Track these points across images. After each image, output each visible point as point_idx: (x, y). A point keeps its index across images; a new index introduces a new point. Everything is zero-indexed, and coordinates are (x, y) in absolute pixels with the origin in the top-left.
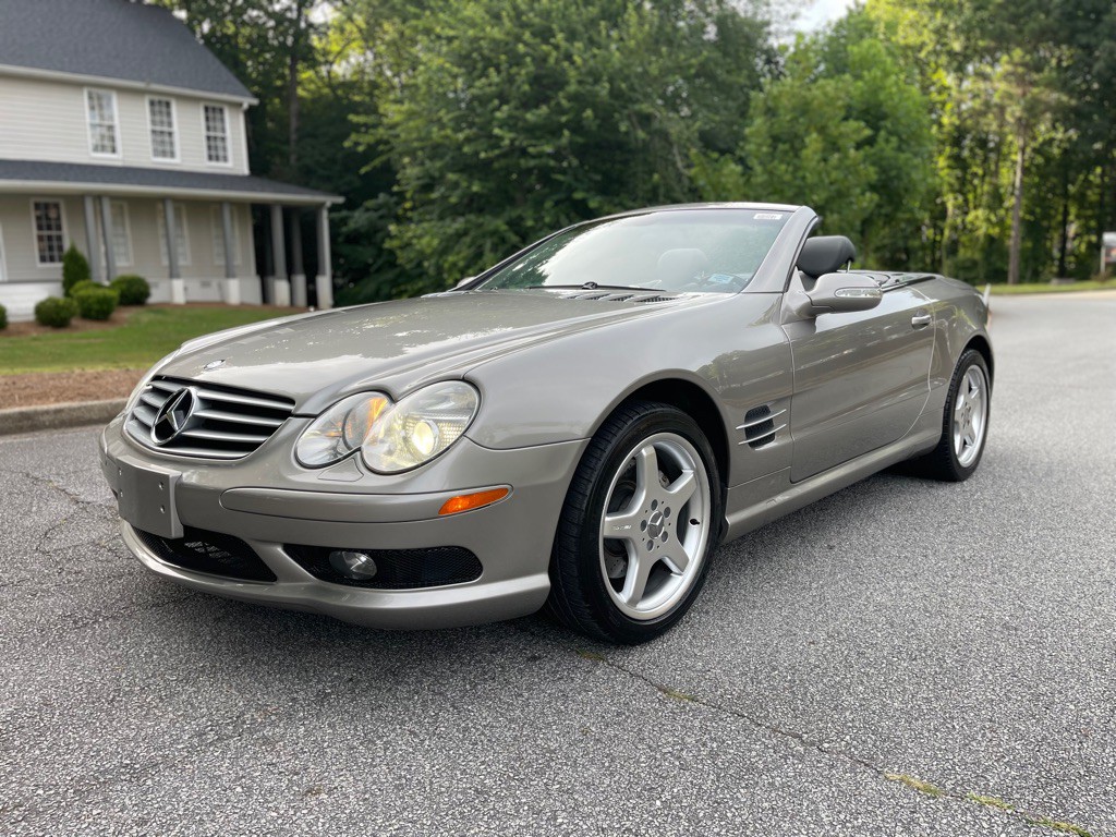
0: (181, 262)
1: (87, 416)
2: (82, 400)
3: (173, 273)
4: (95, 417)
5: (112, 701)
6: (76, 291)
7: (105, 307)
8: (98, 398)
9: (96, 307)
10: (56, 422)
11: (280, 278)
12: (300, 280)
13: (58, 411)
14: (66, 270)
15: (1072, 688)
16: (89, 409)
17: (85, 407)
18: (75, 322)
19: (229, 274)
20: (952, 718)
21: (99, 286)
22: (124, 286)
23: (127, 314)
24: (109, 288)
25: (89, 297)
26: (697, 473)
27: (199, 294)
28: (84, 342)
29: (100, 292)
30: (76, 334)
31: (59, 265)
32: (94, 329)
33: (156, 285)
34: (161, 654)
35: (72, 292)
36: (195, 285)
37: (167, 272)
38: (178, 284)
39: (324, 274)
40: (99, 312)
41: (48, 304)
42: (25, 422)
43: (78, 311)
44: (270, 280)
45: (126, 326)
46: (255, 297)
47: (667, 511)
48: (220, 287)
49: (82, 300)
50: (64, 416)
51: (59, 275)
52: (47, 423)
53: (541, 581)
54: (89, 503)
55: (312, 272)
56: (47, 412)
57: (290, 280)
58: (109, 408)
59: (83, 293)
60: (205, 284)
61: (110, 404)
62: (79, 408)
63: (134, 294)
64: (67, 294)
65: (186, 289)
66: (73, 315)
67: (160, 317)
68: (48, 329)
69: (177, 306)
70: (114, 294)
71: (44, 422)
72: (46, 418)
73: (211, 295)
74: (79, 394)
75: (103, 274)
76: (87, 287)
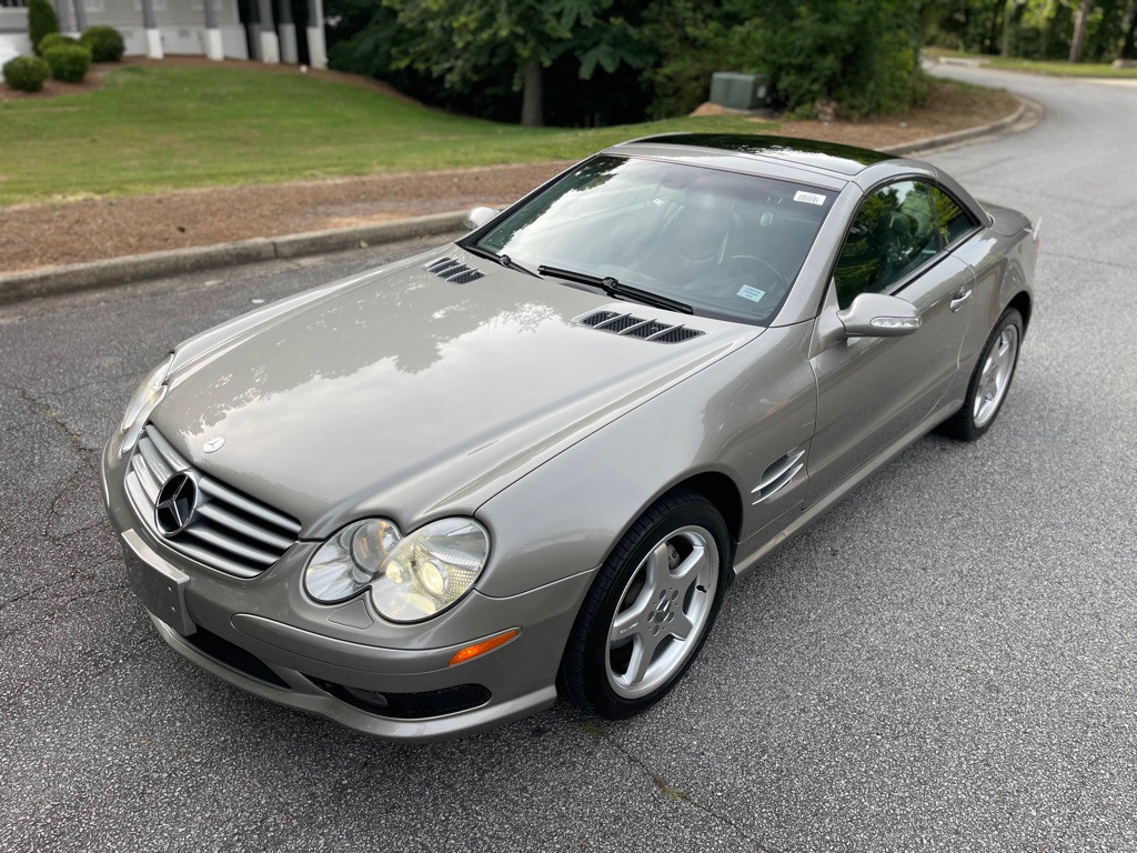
0: (156, 7)
1: (75, 282)
2: (68, 262)
3: (148, 23)
4: (83, 283)
5: (143, 793)
6: (46, 46)
7: (78, 68)
8: (84, 259)
9: (68, 67)
10: (44, 290)
11: (267, 30)
12: (289, 30)
13: (44, 279)
14: (32, 17)
15: (1038, 783)
16: (77, 274)
17: (72, 273)
18: (47, 84)
19: (210, 24)
20: (922, 828)
21: (70, 41)
22: (96, 39)
23: (102, 73)
24: (80, 42)
25: (60, 55)
26: (707, 548)
27: (179, 46)
28: (59, 110)
29: (73, 49)
30: (50, 100)
31: (24, 11)
32: (69, 94)
33: (131, 35)
34: (183, 720)
35: (41, 47)
36: (172, 34)
37: (140, 20)
38: (154, 36)
39: (315, 25)
40: (72, 73)
41: (17, 64)
42: (12, 292)
43: (50, 72)
44: (255, 27)
45: (101, 89)
46: (240, 51)
47: (675, 594)
48: (201, 38)
49: (53, 59)
50: (51, 283)
51: (25, 23)
52: (35, 292)
53: (549, 693)
54: (91, 451)
55: (302, 21)
56: (32, 281)
57: (278, 32)
58: (97, 273)
59: (52, 50)
60: (184, 34)
61: (98, 268)
62: (66, 274)
63: (108, 49)
64: (37, 51)
65: (162, 39)
66: (44, 77)
67: (136, 77)
68: (19, 93)
69: (155, 61)
70: (85, 51)
71: (31, 291)
72: (32, 287)
73: (190, 46)
74: (64, 254)
75: (72, 21)
76: (56, 42)
